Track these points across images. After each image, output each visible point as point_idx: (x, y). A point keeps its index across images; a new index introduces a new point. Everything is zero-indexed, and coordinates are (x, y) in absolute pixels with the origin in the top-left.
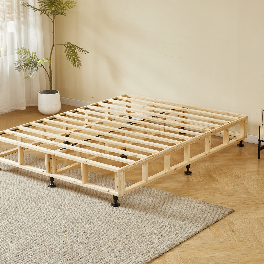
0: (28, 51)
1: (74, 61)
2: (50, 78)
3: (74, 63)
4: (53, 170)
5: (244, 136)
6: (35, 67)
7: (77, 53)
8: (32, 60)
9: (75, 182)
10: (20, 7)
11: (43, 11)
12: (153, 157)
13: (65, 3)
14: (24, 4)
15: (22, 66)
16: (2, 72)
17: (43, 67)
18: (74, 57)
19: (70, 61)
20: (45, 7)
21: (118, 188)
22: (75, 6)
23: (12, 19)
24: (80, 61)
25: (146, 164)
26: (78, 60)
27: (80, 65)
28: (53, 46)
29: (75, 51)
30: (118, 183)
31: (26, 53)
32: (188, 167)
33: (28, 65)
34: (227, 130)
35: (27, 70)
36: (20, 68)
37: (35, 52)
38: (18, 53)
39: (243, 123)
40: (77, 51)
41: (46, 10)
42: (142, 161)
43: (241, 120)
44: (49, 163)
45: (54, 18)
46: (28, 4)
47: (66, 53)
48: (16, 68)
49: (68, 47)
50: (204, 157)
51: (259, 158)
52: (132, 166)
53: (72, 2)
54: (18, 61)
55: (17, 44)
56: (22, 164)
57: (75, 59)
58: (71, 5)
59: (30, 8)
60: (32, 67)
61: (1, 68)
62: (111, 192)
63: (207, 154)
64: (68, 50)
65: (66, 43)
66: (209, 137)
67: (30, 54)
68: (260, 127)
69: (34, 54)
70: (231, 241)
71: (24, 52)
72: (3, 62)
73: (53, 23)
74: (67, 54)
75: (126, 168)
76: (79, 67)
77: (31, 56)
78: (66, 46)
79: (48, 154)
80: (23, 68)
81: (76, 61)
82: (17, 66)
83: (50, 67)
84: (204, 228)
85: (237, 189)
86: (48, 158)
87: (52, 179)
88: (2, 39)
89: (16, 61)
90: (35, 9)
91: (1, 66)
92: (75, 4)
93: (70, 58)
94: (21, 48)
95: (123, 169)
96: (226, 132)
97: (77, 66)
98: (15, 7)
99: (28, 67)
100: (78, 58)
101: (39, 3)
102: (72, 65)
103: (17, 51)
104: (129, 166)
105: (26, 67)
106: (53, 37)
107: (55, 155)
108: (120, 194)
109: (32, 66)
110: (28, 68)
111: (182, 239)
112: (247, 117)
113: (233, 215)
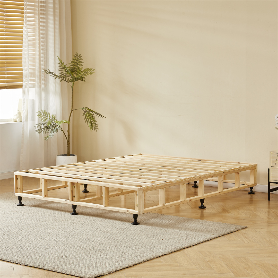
0: (48, 114)
1: (92, 124)
2: (68, 141)
3: (92, 126)
4: (76, 198)
5: (254, 183)
6: (54, 129)
7: (94, 117)
8: (52, 123)
9: (97, 206)
10: (42, 75)
11: (63, 78)
12: (170, 183)
13: (84, 71)
14: (45, 70)
15: (42, 129)
16: (23, 134)
17: (62, 130)
18: (92, 121)
19: (87, 124)
20: (65, 74)
21: (138, 207)
22: (93, 73)
23: (34, 86)
24: (97, 125)
25: (163, 188)
26: (95, 124)
27: (97, 129)
28: (72, 111)
29: (93, 115)
30: (138, 201)
31: (46, 116)
32: (202, 201)
33: (47, 127)
34: (238, 173)
35: (47, 132)
36: (40, 131)
37: (55, 115)
38: (38, 116)
39: (253, 170)
40: (95, 115)
41: (66, 77)
42: (160, 184)
43: (251, 166)
44: (72, 192)
45: (73, 85)
46: (49, 71)
47: (84, 116)
48: (36, 130)
49: (86, 111)
50: (217, 194)
51: (269, 199)
52: (151, 187)
53: (91, 70)
54: (38, 124)
55: (38, 109)
56: (45, 196)
57: (93, 123)
58: (90, 72)
59: (51, 75)
60: (51, 130)
61: (22, 130)
62: (131, 211)
63: (219, 193)
64: (86, 113)
65: (84, 108)
66: (221, 176)
67: (50, 116)
68: (269, 169)
69: (54, 117)
70: (245, 243)
71: (44, 115)
72: (24, 124)
73: (72, 89)
74: (86, 117)
75: (145, 188)
76: (96, 130)
77: (51, 118)
78: (85, 110)
79: (71, 182)
80: (43, 131)
81: (93, 125)
82: (37, 129)
83: (68, 131)
84: (219, 236)
85: (249, 216)
86: (71, 186)
87: (75, 207)
88: (24, 103)
89: (36, 124)
90: (55, 75)
91: (22, 128)
92: (93, 72)
93: (88, 122)
94: (42, 111)
95: (143, 189)
96: (237, 175)
97: (95, 129)
98: (37, 74)
99: (48, 129)
100: (95, 122)
101: (59, 71)
102: (90, 127)
103: (37, 114)
104: (148, 187)
105: (46, 130)
106: (71, 102)
107: (78, 182)
108: (139, 212)
109: (51, 128)
110: (48, 131)
111: (199, 242)
112: (256, 165)
113: (246, 229)
